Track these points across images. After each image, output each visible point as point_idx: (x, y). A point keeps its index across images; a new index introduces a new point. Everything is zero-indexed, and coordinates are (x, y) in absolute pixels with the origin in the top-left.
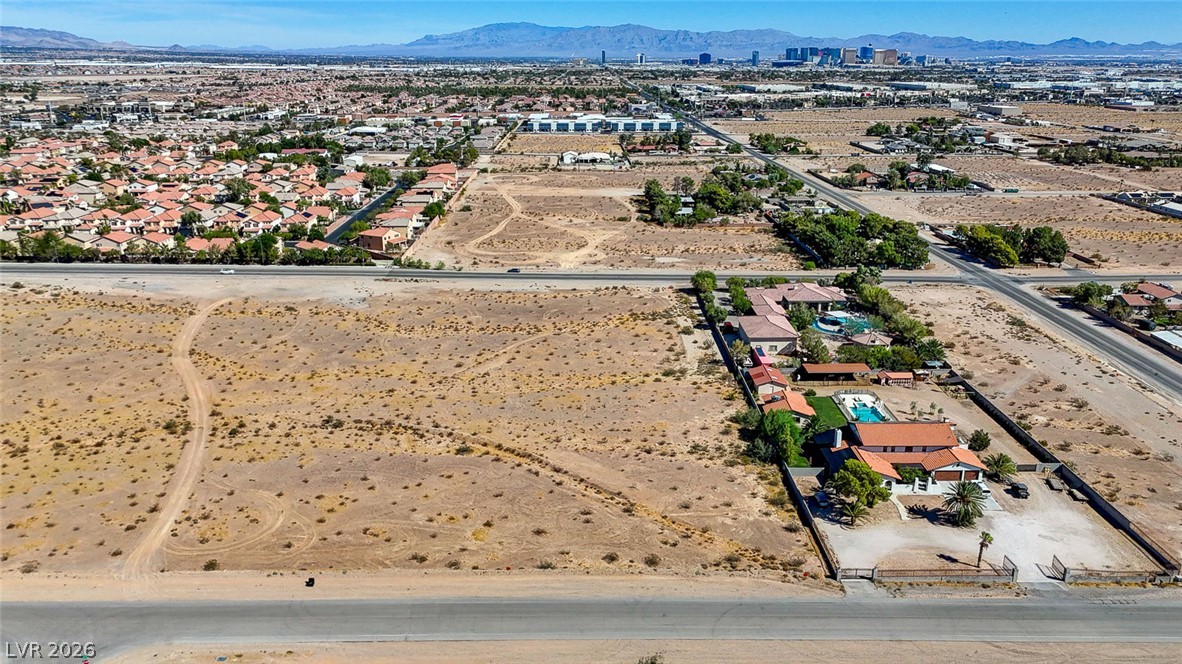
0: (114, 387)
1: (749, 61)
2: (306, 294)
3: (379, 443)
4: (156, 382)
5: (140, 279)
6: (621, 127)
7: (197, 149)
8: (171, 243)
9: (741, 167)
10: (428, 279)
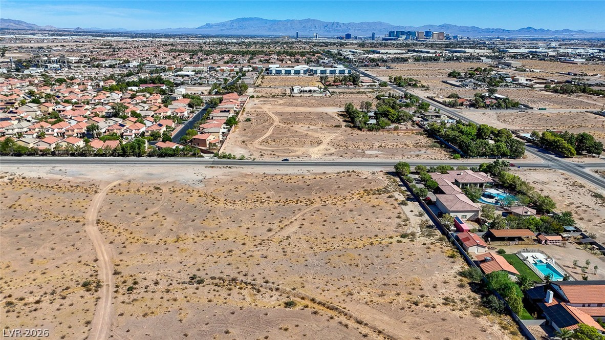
0: (48, 251)
1: (370, 37)
2: (166, 177)
3: (231, 297)
4: (76, 247)
5: (63, 167)
6: (319, 72)
7: (93, 84)
8: (81, 143)
9: (391, 95)
10: (237, 166)
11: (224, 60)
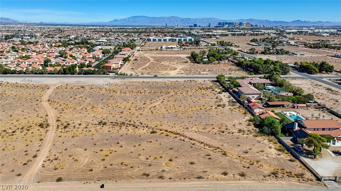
0: (20, 112)
1: (208, 26)
2: (87, 83)
3: (121, 130)
4: (36, 110)
5: (30, 79)
6: (177, 40)
7: (49, 45)
8: (41, 68)
10: (128, 78)
11: (124, 35)
